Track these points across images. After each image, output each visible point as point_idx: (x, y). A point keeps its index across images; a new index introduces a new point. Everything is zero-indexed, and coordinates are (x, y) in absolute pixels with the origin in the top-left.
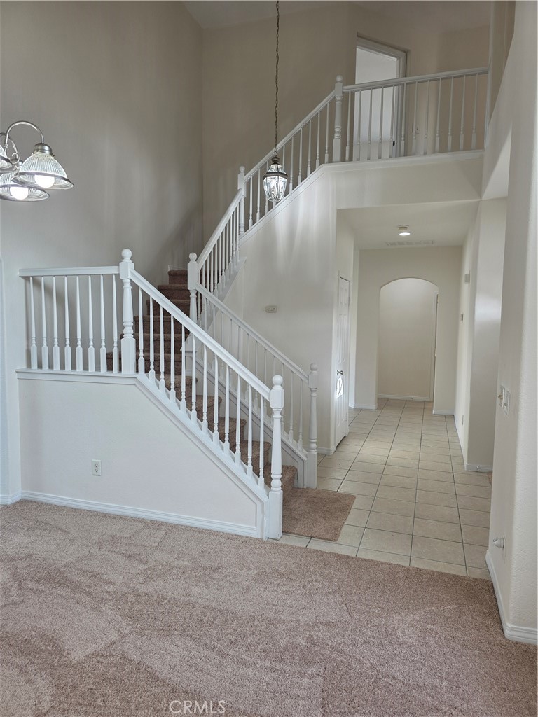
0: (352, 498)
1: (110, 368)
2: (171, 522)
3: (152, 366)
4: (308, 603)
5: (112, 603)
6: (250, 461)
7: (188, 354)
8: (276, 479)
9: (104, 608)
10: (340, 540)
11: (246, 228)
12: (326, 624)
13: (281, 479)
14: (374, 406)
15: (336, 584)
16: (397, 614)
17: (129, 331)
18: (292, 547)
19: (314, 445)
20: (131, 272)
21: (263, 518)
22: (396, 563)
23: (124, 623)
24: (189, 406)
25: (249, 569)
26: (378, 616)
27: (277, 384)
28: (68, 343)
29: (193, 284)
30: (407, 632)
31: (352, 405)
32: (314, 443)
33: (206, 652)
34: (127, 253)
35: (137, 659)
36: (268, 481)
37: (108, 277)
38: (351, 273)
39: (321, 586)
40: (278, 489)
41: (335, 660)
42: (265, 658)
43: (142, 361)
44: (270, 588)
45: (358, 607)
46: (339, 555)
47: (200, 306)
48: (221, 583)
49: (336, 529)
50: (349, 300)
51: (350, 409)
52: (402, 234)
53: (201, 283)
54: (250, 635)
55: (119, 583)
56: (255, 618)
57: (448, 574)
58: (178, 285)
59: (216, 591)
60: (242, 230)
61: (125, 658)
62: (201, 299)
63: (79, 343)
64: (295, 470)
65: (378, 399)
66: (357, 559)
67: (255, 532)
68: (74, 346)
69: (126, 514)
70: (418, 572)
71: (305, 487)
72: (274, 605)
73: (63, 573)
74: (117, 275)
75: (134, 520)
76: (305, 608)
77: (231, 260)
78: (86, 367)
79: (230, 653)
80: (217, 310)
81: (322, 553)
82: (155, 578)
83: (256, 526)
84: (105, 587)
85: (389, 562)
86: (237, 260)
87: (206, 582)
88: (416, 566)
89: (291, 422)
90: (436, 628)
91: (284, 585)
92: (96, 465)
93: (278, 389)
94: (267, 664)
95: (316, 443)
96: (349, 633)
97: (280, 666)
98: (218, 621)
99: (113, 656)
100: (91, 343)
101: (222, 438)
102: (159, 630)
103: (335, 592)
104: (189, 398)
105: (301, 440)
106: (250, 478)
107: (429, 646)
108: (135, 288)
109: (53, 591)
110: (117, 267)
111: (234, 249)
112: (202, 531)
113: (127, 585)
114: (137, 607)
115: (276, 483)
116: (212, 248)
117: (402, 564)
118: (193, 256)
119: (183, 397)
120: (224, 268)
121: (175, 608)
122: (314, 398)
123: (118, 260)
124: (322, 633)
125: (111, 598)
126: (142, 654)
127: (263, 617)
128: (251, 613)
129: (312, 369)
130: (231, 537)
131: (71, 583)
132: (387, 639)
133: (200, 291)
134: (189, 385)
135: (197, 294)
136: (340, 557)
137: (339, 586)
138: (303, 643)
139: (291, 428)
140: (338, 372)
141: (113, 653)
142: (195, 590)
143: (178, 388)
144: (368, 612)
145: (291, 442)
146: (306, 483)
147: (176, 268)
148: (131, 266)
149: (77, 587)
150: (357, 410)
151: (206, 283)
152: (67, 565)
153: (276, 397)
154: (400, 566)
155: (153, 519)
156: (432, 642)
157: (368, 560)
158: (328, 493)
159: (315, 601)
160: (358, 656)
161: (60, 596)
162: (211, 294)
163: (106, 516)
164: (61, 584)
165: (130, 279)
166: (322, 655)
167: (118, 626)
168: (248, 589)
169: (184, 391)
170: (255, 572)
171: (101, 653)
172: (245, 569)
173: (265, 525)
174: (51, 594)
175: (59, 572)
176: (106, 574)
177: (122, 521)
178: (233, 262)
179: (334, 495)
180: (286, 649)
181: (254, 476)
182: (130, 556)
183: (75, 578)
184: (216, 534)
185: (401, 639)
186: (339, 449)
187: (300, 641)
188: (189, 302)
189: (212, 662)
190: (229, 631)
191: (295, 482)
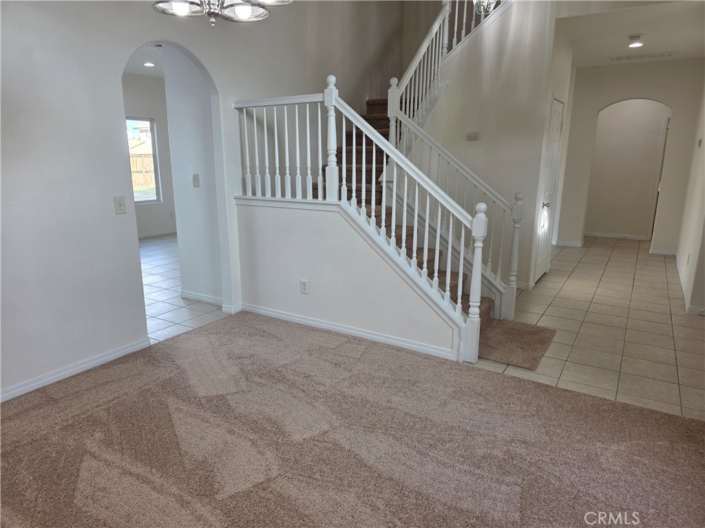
0: (553, 332)
1: (315, 196)
2: (371, 339)
3: (354, 194)
4: (505, 422)
5: (323, 400)
6: (448, 288)
7: (388, 184)
8: (475, 307)
9: (316, 404)
10: (539, 370)
11: (450, 48)
12: (524, 442)
13: (480, 307)
14: (579, 244)
15: (535, 409)
16: (600, 443)
17: (333, 159)
18: (489, 371)
19: (514, 278)
20: (335, 99)
21: (460, 343)
22: (601, 396)
23: (334, 417)
24: (389, 234)
25: (446, 386)
26: (579, 441)
27: (480, 212)
28: (278, 171)
29: (393, 111)
30: (610, 460)
31: (554, 243)
32: (513, 275)
33: (406, 450)
34: (332, 79)
35: (347, 447)
36: (466, 309)
37: (313, 105)
38: (566, 94)
39: (518, 409)
40: (475, 316)
41: (533, 474)
42: (464, 462)
43: (344, 189)
44: (467, 405)
45: (558, 431)
46: (538, 383)
47: (400, 135)
48: (419, 395)
49: (534, 359)
50: (562, 125)
51: (552, 246)
52: (631, 46)
53: (401, 109)
54: (449, 442)
55: (328, 384)
56: (452, 428)
57: (659, 412)
58: (376, 115)
59: (415, 401)
60: (445, 50)
61: (336, 445)
62: (400, 127)
63: (288, 171)
64: (492, 302)
65: (585, 237)
66: (558, 389)
67: (451, 355)
68: (283, 174)
69: (331, 329)
70: (625, 407)
71: (501, 319)
72: (471, 419)
73: (281, 372)
74: (322, 103)
75: (338, 334)
76: (502, 426)
77: (432, 84)
78: (294, 195)
79: (430, 454)
80: (416, 136)
81: (520, 380)
82: (359, 385)
83: (452, 349)
84: (316, 387)
85: (593, 395)
86: (438, 84)
87: (405, 393)
88: (622, 401)
89: (491, 254)
90: (643, 460)
91: (481, 404)
92: (304, 284)
93: (481, 216)
94: (465, 467)
95: (516, 276)
96: (548, 453)
97: (477, 471)
98: (417, 426)
99: (326, 442)
100: (298, 172)
101: (420, 265)
102: (364, 427)
103: (533, 415)
104: (388, 226)
105: (499, 272)
106: (447, 304)
107: (636, 476)
108: (339, 115)
109: (273, 385)
110: (321, 94)
111: (436, 72)
112: (400, 349)
113: (335, 388)
114: (344, 406)
115: (475, 310)
116: (413, 72)
117: (607, 398)
118: (394, 81)
119: (383, 224)
120: (424, 93)
121: (378, 410)
122: (517, 230)
123: (322, 87)
124: (519, 449)
125: (322, 396)
126: (351, 444)
127: (461, 428)
128: (448, 423)
129: (517, 199)
130: (428, 357)
131: (288, 381)
132: (589, 463)
133: (400, 118)
134: (389, 214)
135: (396, 122)
136: (539, 385)
137: (537, 411)
138: (501, 455)
139: (490, 260)
140: (544, 205)
141: (326, 439)
142: (395, 399)
143: (378, 216)
144: (569, 437)
145: (489, 275)
146: (502, 314)
147: (374, 97)
148: (335, 92)
149: (293, 384)
150: (560, 248)
151: (405, 111)
152: (283, 366)
153: (478, 226)
154: (604, 399)
155: (354, 335)
156: (638, 472)
157: (569, 391)
158: (527, 326)
159: (512, 421)
160: (558, 474)
161: (280, 390)
162: (410, 120)
163: (313, 329)
164: (280, 380)
165: (335, 107)
166: (521, 468)
167: (329, 419)
168: (445, 404)
169: (384, 220)
170: (452, 389)
171: (316, 438)
172: (442, 386)
173: (461, 350)
174: (272, 388)
175: (277, 371)
176: (316, 376)
177: (327, 334)
178: (434, 86)
179: (533, 328)
180: (484, 457)
181: (451, 303)
182: (336, 364)
183: (291, 377)
184: (414, 353)
185: (604, 466)
186: (538, 285)
187: (497, 452)
188: (389, 131)
189: (414, 459)
190: (428, 436)
191: (491, 314)
